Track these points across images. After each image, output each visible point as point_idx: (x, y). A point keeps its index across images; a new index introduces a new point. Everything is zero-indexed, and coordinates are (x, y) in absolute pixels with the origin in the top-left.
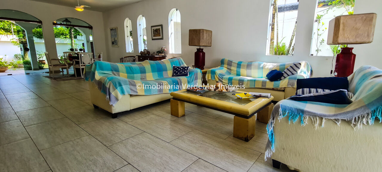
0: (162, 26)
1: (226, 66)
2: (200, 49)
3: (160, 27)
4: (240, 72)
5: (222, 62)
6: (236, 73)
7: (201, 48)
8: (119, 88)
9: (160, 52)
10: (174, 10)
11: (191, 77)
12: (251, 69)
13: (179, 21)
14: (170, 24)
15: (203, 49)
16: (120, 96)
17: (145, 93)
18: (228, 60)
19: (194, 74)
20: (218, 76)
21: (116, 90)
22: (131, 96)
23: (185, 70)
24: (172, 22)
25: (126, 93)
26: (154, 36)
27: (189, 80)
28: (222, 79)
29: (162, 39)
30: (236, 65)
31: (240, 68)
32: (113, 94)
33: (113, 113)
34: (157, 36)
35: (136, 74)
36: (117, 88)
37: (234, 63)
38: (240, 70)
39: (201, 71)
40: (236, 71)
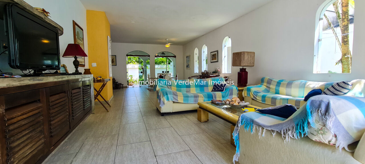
0: (217, 51)
1: (265, 84)
2: (243, 69)
3: (216, 53)
4: (279, 90)
5: (262, 81)
6: (275, 91)
7: (244, 67)
8: (166, 96)
9: (215, 72)
10: (227, 38)
11: (226, 93)
12: (291, 88)
13: (230, 46)
14: (224, 50)
15: (246, 69)
16: (166, 101)
17: (184, 101)
18: (269, 79)
19: (229, 90)
20: (253, 93)
21: (164, 97)
22: (174, 102)
23: (222, 86)
24: (226, 48)
25: (170, 100)
26: (212, 60)
27: (223, 95)
28: (257, 97)
29: (217, 61)
30: (276, 83)
31: (279, 86)
32: (162, 99)
33: (161, 112)
34: (214, 60)
35: (183, 88)
36: (164, 96)
37: (274, 81)
38: (279, 89)
39: (237, 88)
40: (275, 90)
